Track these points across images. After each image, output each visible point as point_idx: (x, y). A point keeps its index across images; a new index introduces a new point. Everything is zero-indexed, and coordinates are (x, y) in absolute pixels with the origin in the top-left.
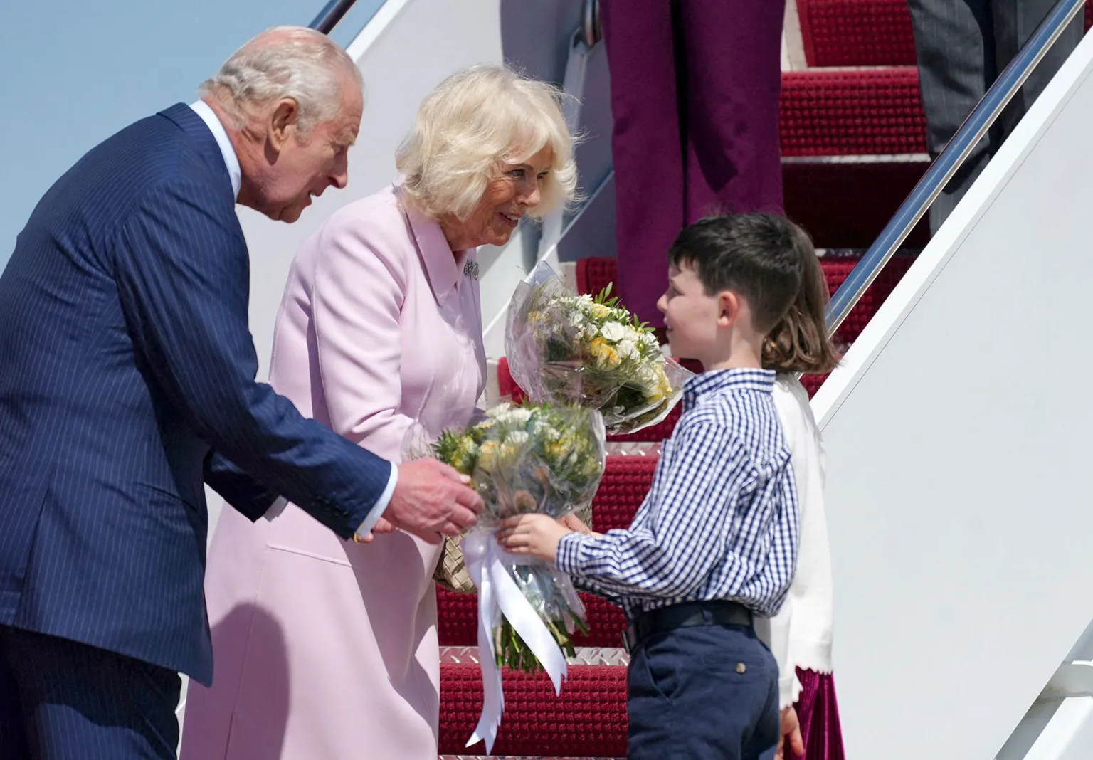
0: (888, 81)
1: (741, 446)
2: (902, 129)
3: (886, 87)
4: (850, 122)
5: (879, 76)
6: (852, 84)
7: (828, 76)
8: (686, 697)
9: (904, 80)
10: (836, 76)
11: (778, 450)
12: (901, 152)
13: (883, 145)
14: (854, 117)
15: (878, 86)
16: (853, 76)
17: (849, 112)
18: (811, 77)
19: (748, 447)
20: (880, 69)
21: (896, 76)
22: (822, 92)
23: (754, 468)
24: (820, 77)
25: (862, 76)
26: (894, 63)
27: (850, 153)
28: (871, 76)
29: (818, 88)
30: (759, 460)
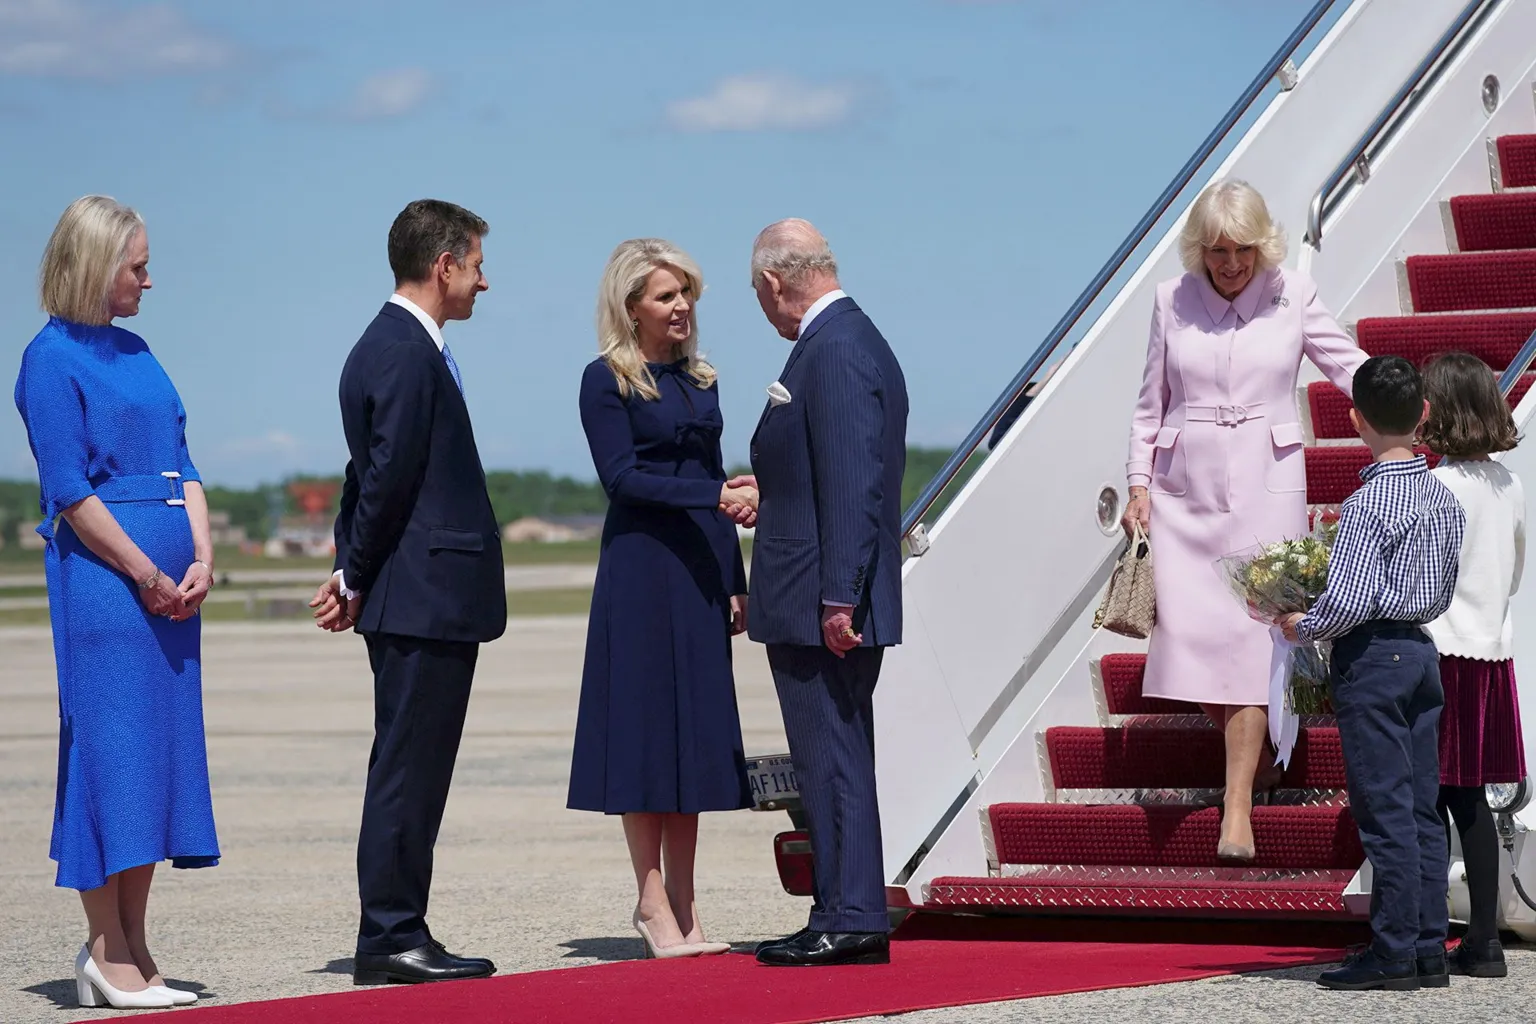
0: (1515, 259)
1: (1375, 517)
2: (1525, 291)
3: (1514, 263)
4: (1489, 286)
5: (1509, 256)
6: (1489, 263)
7: (1474, 257)
8: (1360, 681)
9: (1526, 258)
10: (1480, 257)
11: (1410, 513)
12: (1525, 306)
13: (1513, 302)
14: (1493, 284)
15: (1509, 263)
16: (1491, 256)
17: (1489, 280)
18: (1463, 257)
19: (1381, 517)
20: (1509, 251)
21: (1521, 255)
22: (1470, 268)
23: (1387, 530)
24: (1469, 257)
25: (1497, 256)
26: (1518, 247)
27: (1491, 307)
28: (1503, 256)
29: (1468, 265)
30: (1391, 525)
